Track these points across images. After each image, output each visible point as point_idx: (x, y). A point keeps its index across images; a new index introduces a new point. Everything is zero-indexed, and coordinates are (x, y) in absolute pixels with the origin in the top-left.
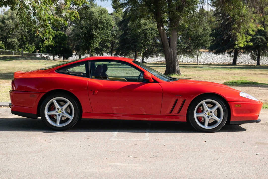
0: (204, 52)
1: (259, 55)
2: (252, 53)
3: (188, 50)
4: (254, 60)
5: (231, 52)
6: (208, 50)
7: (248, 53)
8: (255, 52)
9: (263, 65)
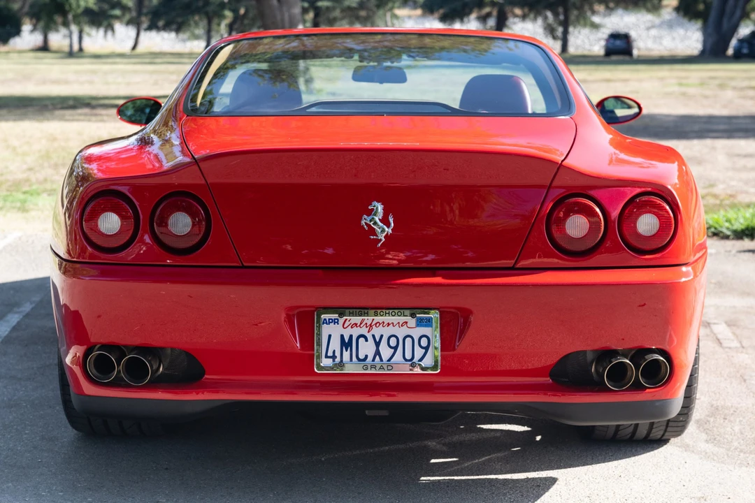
0: (410, 17)
1: (566, 24)
2: (546, 18)
3: (363, 13)
4: (555, 38)
5: (488, 15)
6: (419, 12)
7: (535, 19)
8: (556, 14)
9: (580, 52)
